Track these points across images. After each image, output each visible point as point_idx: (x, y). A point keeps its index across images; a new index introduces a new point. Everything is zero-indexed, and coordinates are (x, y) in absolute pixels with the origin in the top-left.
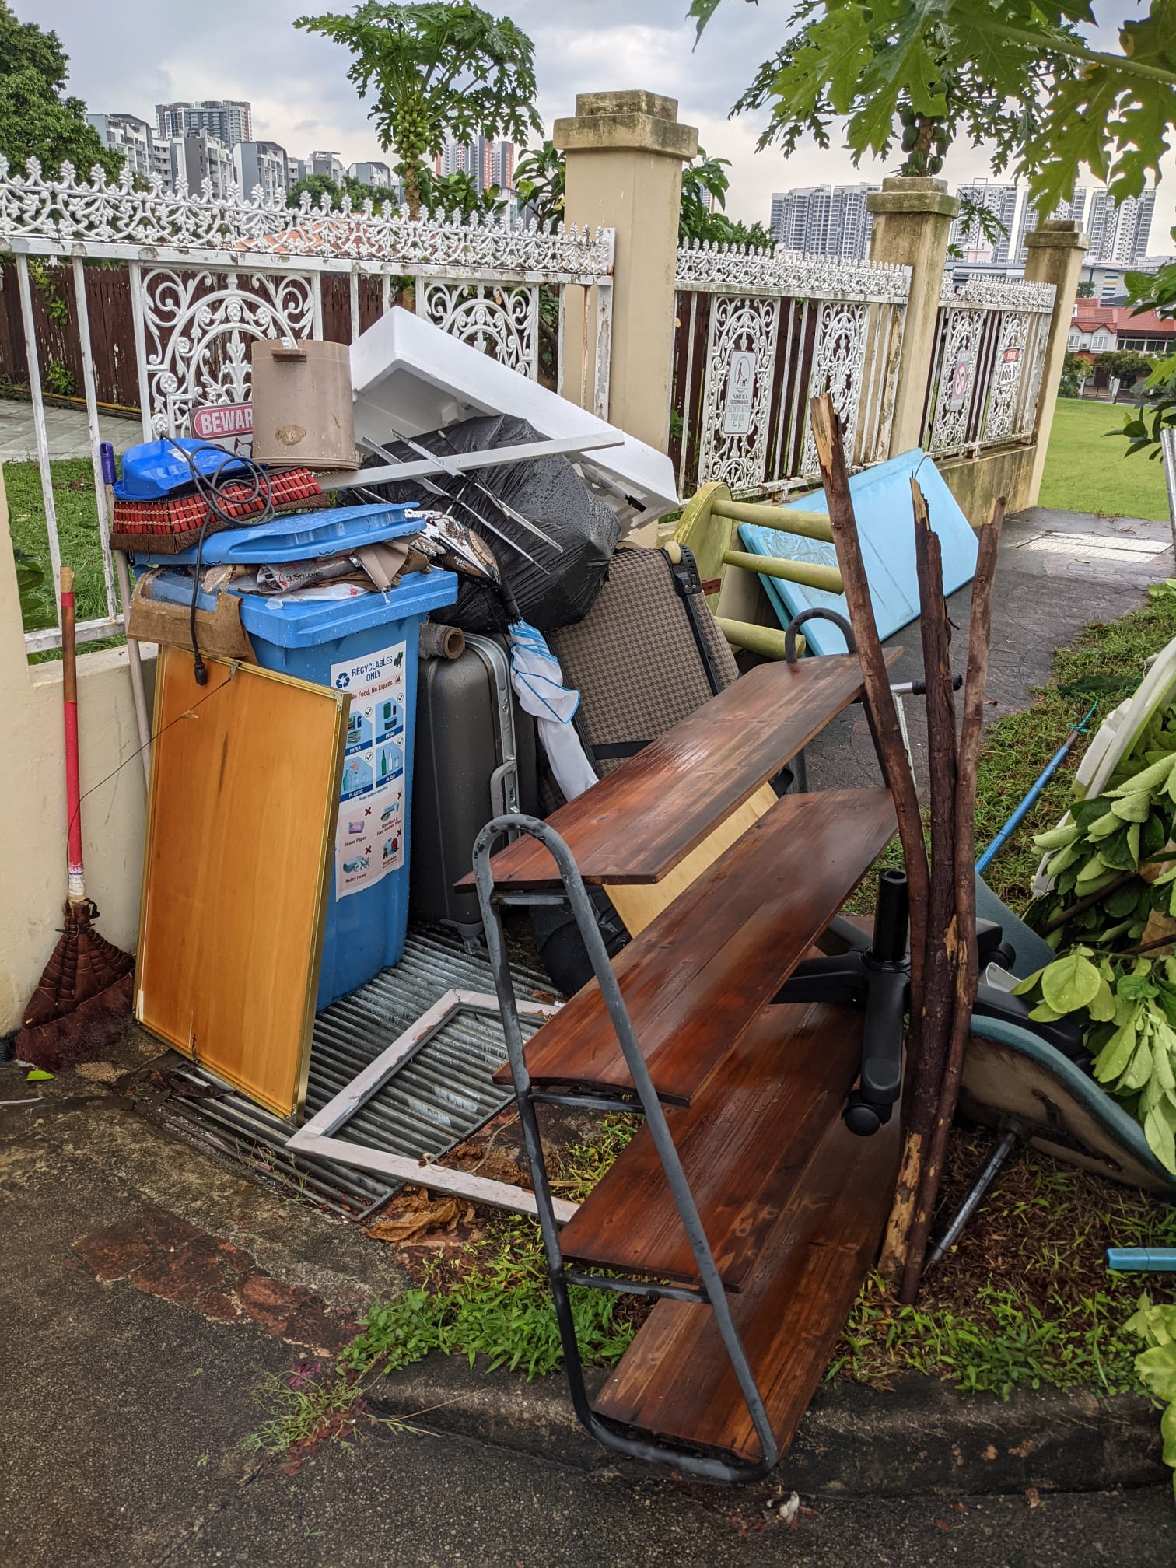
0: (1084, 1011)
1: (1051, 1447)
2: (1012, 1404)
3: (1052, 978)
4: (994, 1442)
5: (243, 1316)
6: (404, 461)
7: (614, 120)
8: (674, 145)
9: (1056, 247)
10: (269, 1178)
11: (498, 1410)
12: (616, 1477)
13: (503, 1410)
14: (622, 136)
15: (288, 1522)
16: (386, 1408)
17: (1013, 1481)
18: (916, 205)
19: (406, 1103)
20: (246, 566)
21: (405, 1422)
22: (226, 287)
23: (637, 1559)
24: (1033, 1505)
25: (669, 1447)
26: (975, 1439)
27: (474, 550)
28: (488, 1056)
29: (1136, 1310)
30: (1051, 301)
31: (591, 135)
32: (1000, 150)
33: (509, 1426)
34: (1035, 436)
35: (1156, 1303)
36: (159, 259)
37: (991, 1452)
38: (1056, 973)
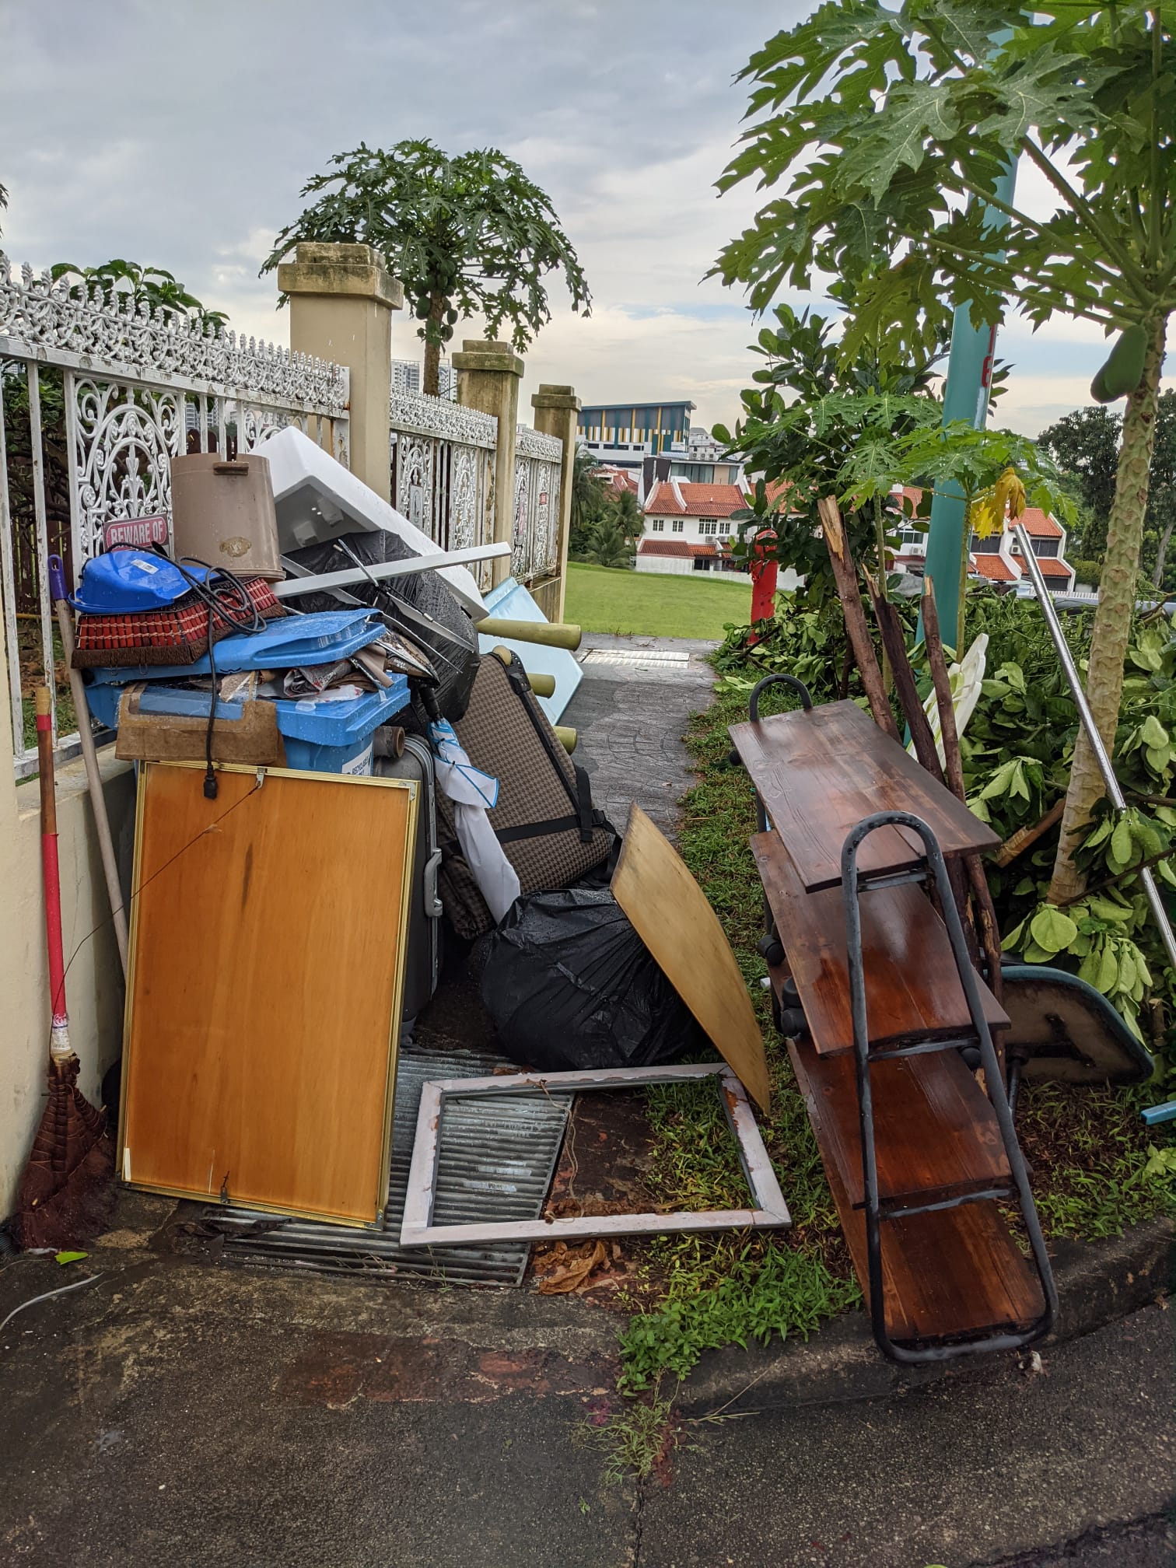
0: (1065, 951)
1: (1159, 1262)
2: (1128, 1239)
3: (1037, 929)
4: (1130, 1269)
5: (501, 1388)
6: (318, 572)
7: (345, 269)
8: (391, 297)
9: (557, 408)
10: (398, 1279)
11: (799, 1371)
12: (908, 1390)
13: (803, 1370)
14: (355, 285)
15: (704, 1520)
16: (698, 1409)
17: (1145, 1295)
18: (497, 365)
19: (461, 1185)
20: (272, 670)
21: (721, 1414)
22: (126, 402)
23: (975, 1435)
24: (1165, 1307)
25: (957, 1343)
26: (1118, 1270)
27: (411, 653)
28: (500, 1130)
29: (1148, 1158)
30: (559, 453)
31: (320, 281)
32: (491, 323)
33: (813, 1381)
34: (559, 569)
35: (1159, 1149)
36: (93, 369)
37: (1130, 1278)
38: (1040, 924)
